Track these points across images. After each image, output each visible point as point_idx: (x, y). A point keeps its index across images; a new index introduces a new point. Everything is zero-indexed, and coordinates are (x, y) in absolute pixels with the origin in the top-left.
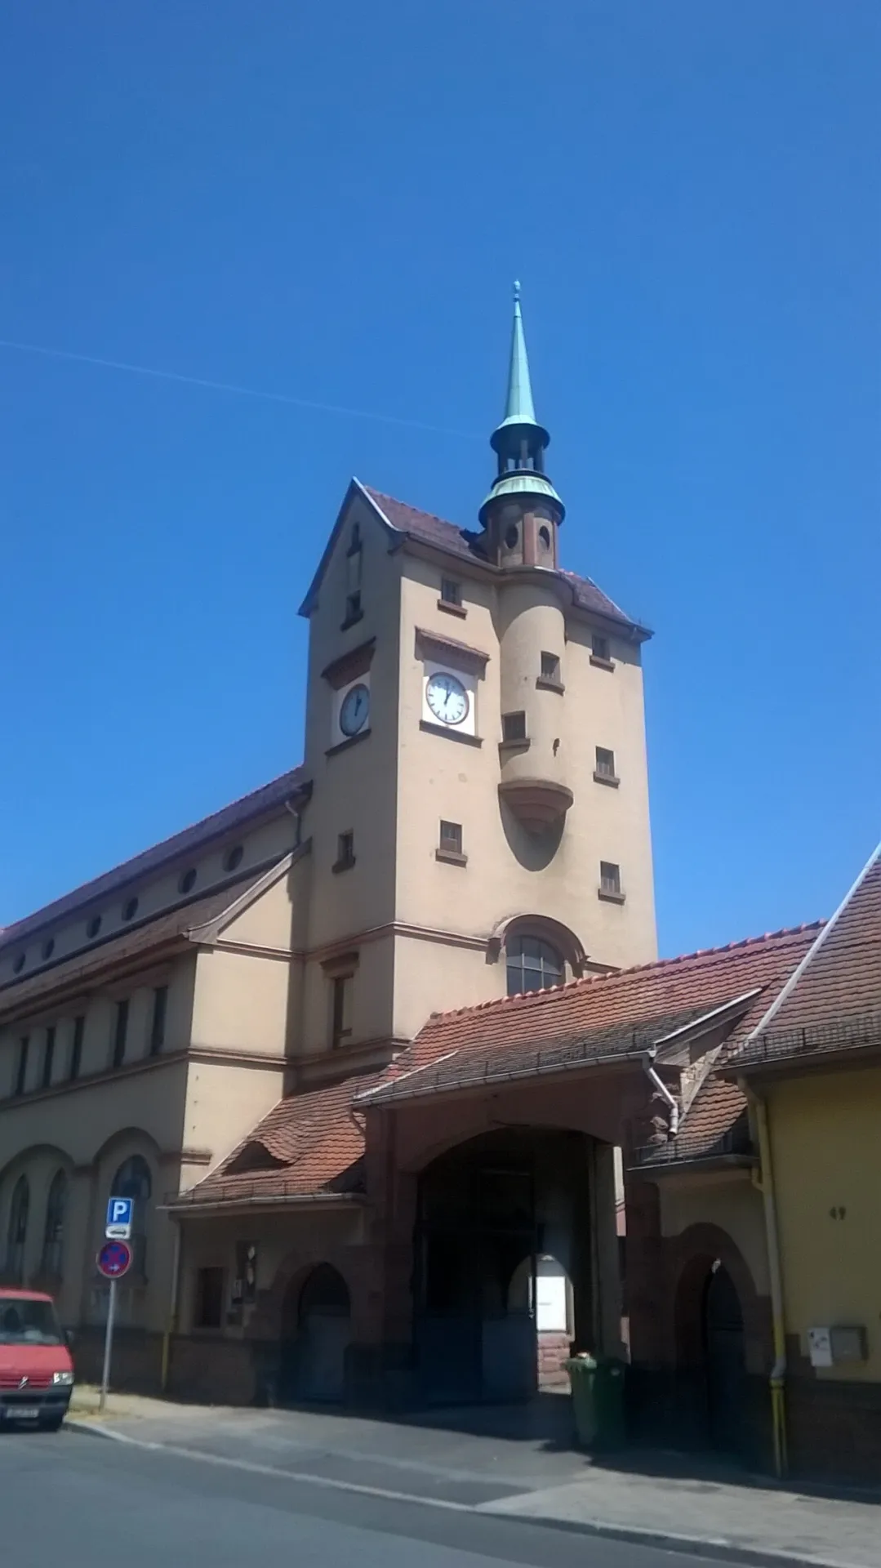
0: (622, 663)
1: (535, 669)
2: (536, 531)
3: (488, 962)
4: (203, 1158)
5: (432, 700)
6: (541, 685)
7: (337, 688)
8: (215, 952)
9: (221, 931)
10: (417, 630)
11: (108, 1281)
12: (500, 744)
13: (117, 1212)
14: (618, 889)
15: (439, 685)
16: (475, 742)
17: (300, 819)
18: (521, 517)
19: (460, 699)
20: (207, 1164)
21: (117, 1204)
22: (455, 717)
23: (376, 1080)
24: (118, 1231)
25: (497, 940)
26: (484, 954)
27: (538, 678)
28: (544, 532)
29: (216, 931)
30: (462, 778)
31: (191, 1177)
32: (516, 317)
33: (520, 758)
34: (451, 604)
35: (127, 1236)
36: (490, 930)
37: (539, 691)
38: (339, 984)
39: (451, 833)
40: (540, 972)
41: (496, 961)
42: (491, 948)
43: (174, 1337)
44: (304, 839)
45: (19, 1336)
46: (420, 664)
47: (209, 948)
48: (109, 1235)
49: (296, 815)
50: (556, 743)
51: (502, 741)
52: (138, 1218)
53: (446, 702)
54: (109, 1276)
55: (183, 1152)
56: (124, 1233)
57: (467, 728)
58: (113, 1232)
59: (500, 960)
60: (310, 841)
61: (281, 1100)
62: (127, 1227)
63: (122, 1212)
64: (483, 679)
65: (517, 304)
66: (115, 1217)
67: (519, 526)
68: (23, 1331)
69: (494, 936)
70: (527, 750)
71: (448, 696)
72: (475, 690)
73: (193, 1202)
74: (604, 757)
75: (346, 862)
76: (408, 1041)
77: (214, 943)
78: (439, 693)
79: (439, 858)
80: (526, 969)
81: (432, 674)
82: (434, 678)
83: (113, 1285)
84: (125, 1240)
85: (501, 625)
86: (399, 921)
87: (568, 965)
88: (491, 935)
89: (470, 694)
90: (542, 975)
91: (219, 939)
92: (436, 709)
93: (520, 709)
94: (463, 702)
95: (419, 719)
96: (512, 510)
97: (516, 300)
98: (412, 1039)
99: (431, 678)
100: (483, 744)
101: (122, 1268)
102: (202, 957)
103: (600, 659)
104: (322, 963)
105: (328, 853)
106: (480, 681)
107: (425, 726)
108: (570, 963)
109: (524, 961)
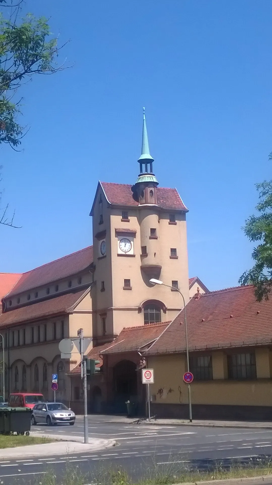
0: (179, 221)
1: (149, 233)
2: (149, 192)
3: (139, 313)
4: (75, 362)
5: (121, 247)
6: (150, 238)
7: (100, 240)
8: (74, 314)
9: (74, 309)
10: (116, 230)
11: (54, 391)
12: (141, 255)
13: (54, 377)
14: (177, 288)
15: (123, 242)
16: (133, 256)
17: (93, 275)
18: (144, 189)
19: (129, 244)
20: (76, 364)
21: (54, 376)
22: (128, 249)
23: (110, 345)
24: (55, 381)
25: (141, 308)
26: (137, 311)
27: (150, 236)
28: (151, 192)
29: (73, 309)
30: (130, 267)
31: (72, 367)
32: (144, 120)
33: (146, 259)
34: (125, 219)
35: (57, 382)
36: (139, 305)
37: (150, 240)
38: (104, 320)
39: (127, 282)
40: (154, 313)
41: (141, 312)
42: (139, 310)
43: (71, 402)
44: (95, 281)
45: (37, 402)
46: (117, 238)
47: (72, 313)
48: (53, 382)
49: (92, 274)
50: (155, 254)
51: (141, 254)
52: (58, 378)
53: (125, 246)
54: (54, 390)
55: (70, 362)
56: (56, 381)
57: (131, 253)
58: (54, 381)
59: (142, 312)
60: (96, 281)
61: (92, 348)
62: (56, 380)
63: (55, 377)
64: (135, 238)
65: (144, 115)
66: (54, 378)
67: (144, 191)
68: (38, 401)
69: (140, 307)
70: (147, 257)
71: (125, 244)
72: (133, 241)
73: (72, 373)
74: (173, 251)
75: (103, 290)
76: (117, 335)
77: (73, 312)
78: (123, 244)
79: (124, 289)
80: (150, 313)
81: (120, 240)
82: (121, 241)
83: (55, 392)
84: (56, 383)
85: (140, 221)
86: (114, 307)
87: (162, 310)
88: (139, 306)
89: (132, 242)
90: (155, 314)
91: (74, 311)
92: (122, 249)
93: (145, 245)
94: (130, 245)
95: (117, 254)
96: (142, 186)
97: (144, 114)
98: (118, 335)
99: (120, 241)
100: (136, 256)
101: (56, 388)
102: (70, 316)
103: (172, 222)
104: (100, 315)
105: (99, 286)
106: (134, 238)
107: (119, 255)
108: (162, 309)
109: (149, 311)
